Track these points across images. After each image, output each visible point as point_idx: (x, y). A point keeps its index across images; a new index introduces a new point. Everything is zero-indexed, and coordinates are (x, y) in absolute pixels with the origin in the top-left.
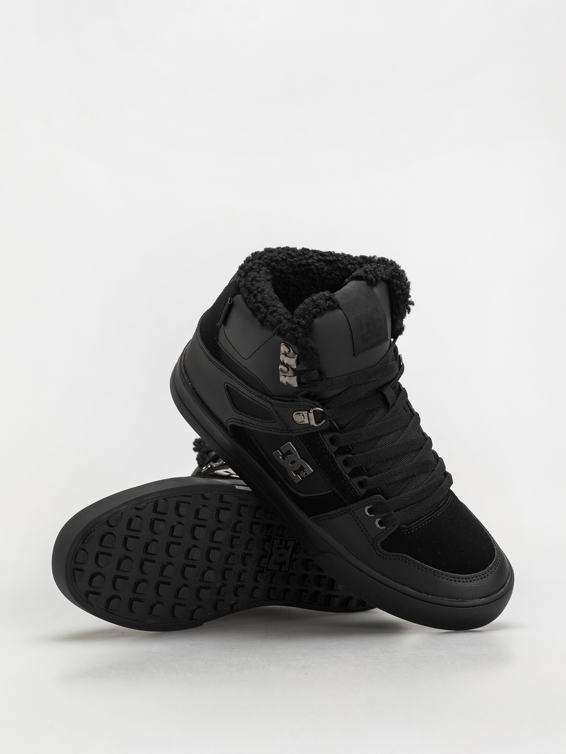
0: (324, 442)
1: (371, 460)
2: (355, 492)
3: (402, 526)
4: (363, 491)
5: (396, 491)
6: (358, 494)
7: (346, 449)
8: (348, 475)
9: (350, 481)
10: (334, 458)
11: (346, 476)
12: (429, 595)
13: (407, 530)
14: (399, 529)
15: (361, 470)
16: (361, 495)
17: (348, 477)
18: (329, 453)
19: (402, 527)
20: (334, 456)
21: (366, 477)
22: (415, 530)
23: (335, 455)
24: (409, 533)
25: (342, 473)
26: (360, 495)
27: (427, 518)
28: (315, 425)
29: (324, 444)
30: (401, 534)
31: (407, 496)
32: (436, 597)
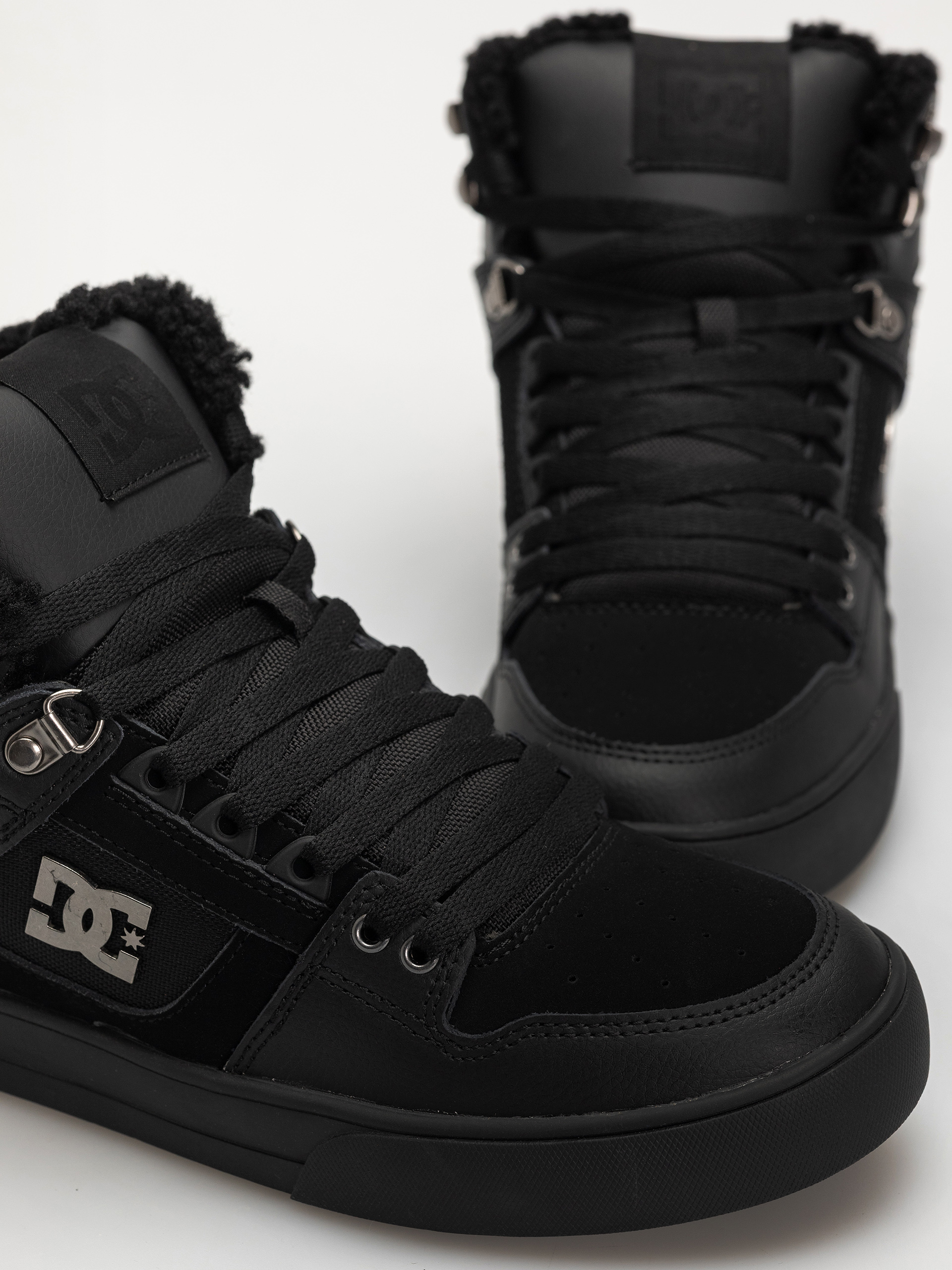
0: (136, 793)
1: (299, 784)
2: (300, 899)
3: (489, 935)
4: (322, 886)
5: (420, 842)
6: (311, 903)
7: (213, 786)
8: (255, 859)
9: (267, 875)
10: (189, 827)
11: (250, 863)
12: (669, 1103)
13: (509, 941)
14: (482, 948)
15: (285, 826)
16: (320, 901)
17: (257, 866)
18: (166, 819)
19: (490, 939)
20: (184, 822)
21: (310, 839)
22: (532, 932)
23: (189, 818)
24: (518, 946)
25: (232, 861)
26: (318, 903)
27: (555, 888)
28: (81, 748)
29: (138, 802)
30: (496, 960)
31: (458, 843)
32: (693, 1097)
